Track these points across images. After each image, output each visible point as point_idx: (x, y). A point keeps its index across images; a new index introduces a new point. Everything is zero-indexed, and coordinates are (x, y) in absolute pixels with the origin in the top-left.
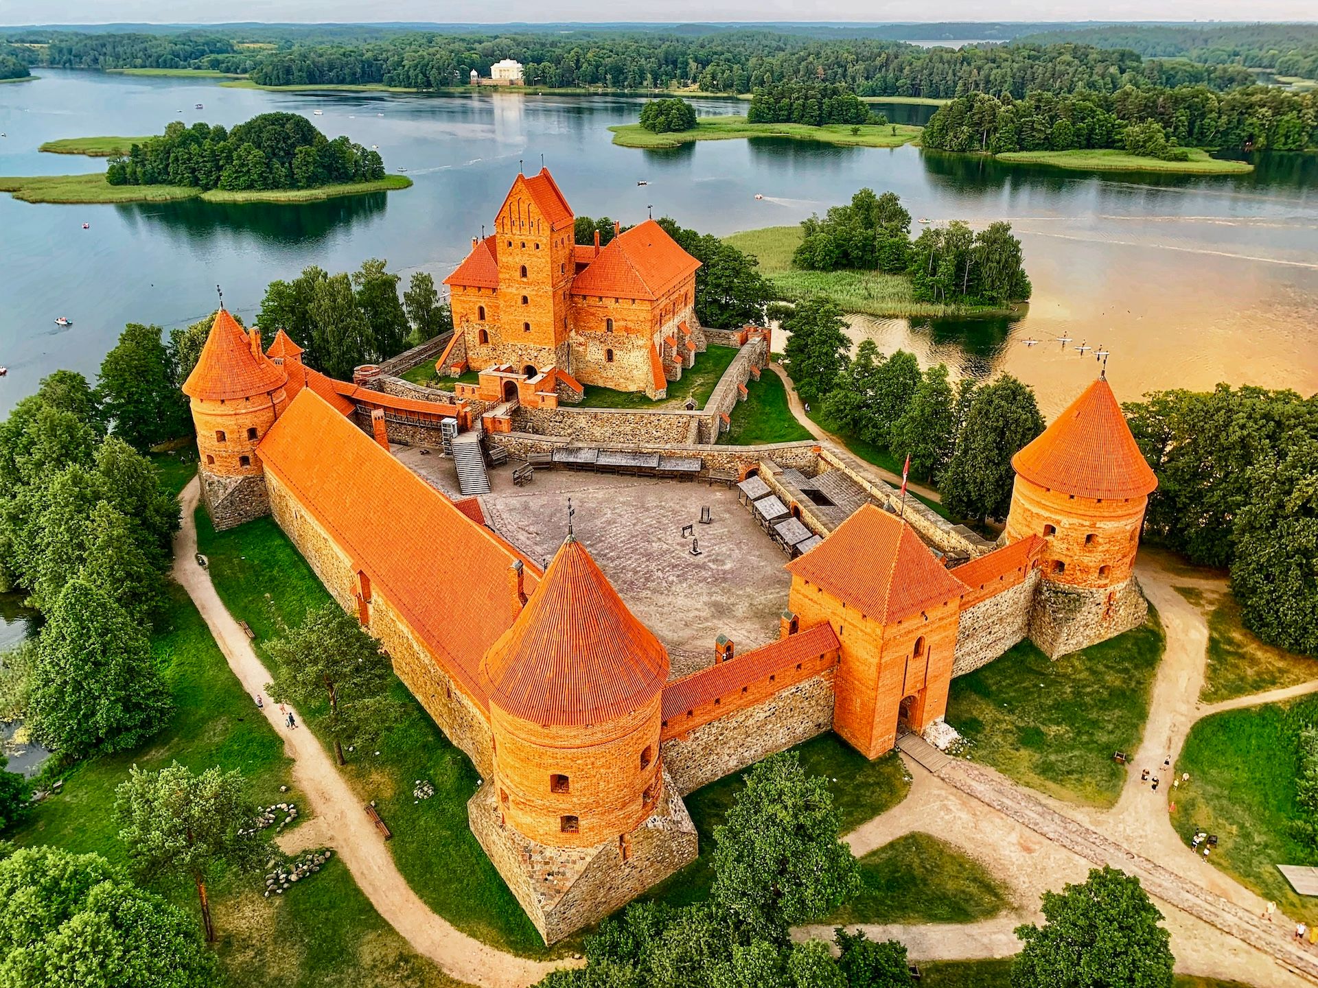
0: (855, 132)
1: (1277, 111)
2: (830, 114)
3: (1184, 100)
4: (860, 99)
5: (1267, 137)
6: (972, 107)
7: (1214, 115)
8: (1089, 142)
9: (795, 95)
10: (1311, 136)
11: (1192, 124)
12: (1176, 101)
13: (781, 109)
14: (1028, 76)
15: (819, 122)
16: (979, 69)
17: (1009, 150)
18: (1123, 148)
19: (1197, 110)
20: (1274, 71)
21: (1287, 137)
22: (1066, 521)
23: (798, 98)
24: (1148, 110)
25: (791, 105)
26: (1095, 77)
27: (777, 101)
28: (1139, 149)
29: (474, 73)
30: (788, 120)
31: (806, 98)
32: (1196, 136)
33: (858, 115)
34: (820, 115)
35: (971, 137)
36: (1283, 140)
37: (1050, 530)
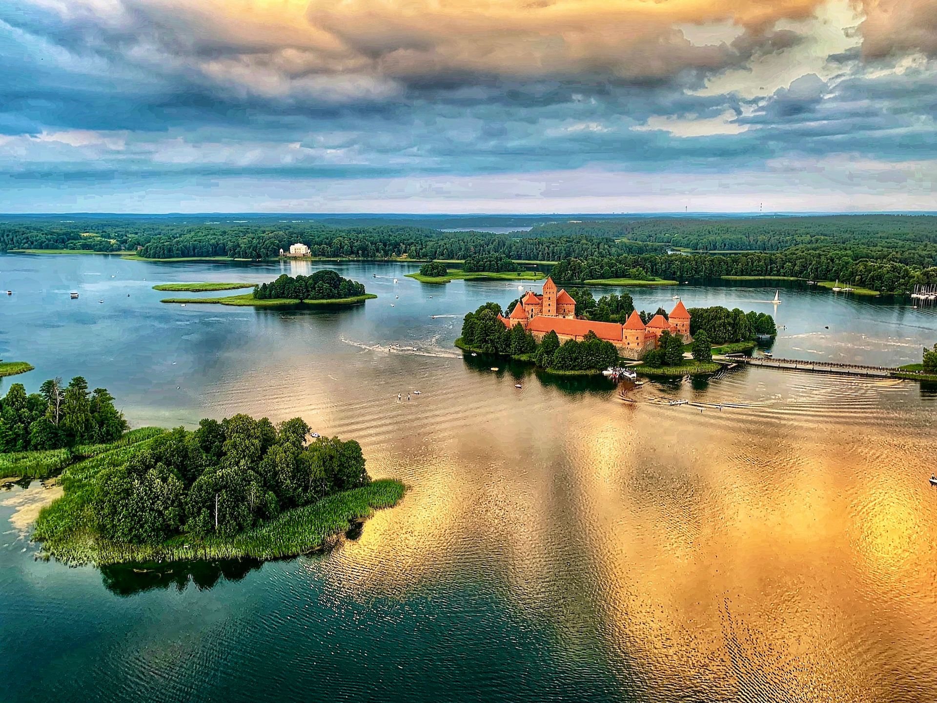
0: (519, 275)
1: (682, 263)
2: (502, 268)
3: (648, 259)
4: (513, 261)
5: (680, 273)
6: (569, 264)
7: (660, 264)
8: (617, 276)
9: (485, 260)
10: (696, 271)
11: (652, 268)
12: (645, 260)
13: (480, 266)
14: (571, 250)
15: (498, 271)
16: (548, 247)
17: (588, 279)
18: (630, 277)
19: (654, 263)
20: (670, 244)
21: (687, 272)
22: (679, 323)
23: (487, 262)
24: (636, 264)
25: (484, 264)
26: (601, 250)
27: (478, 263)
28: (636, 277)
29: (281, 250)
30: (483, 271)
31: (490, 262)
32: (655, 273)
33: (513, 268)
34: (497, 268)
35: (572, 275)
36: (686, 273)
37: (677, 325)
